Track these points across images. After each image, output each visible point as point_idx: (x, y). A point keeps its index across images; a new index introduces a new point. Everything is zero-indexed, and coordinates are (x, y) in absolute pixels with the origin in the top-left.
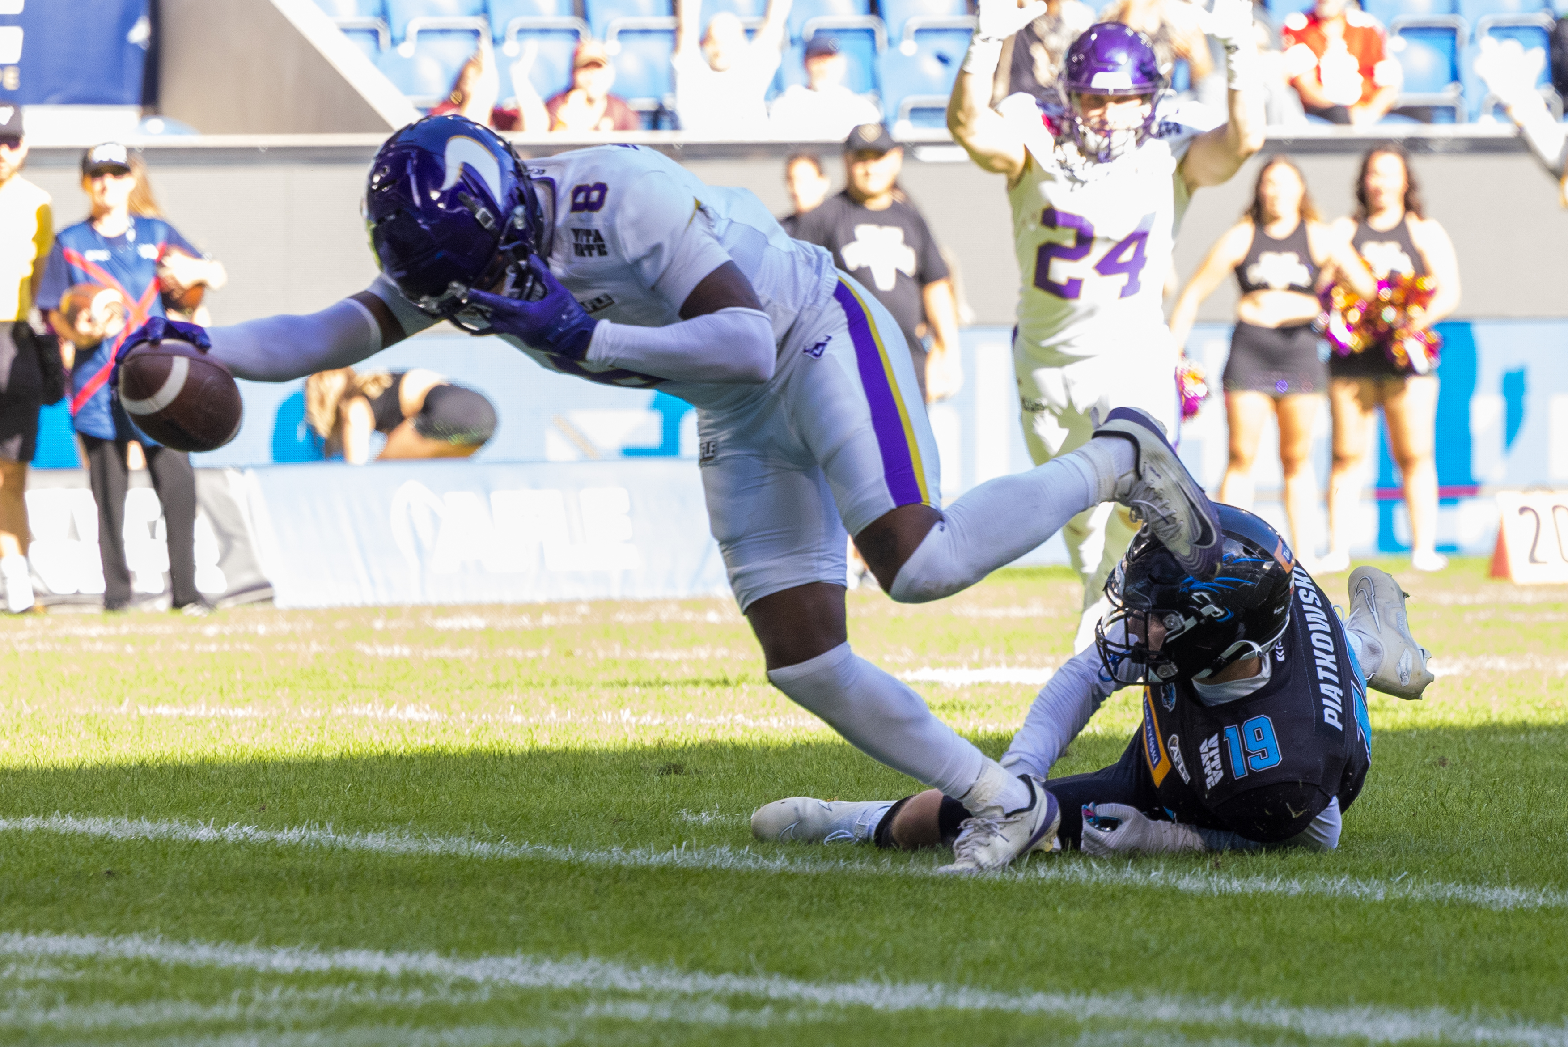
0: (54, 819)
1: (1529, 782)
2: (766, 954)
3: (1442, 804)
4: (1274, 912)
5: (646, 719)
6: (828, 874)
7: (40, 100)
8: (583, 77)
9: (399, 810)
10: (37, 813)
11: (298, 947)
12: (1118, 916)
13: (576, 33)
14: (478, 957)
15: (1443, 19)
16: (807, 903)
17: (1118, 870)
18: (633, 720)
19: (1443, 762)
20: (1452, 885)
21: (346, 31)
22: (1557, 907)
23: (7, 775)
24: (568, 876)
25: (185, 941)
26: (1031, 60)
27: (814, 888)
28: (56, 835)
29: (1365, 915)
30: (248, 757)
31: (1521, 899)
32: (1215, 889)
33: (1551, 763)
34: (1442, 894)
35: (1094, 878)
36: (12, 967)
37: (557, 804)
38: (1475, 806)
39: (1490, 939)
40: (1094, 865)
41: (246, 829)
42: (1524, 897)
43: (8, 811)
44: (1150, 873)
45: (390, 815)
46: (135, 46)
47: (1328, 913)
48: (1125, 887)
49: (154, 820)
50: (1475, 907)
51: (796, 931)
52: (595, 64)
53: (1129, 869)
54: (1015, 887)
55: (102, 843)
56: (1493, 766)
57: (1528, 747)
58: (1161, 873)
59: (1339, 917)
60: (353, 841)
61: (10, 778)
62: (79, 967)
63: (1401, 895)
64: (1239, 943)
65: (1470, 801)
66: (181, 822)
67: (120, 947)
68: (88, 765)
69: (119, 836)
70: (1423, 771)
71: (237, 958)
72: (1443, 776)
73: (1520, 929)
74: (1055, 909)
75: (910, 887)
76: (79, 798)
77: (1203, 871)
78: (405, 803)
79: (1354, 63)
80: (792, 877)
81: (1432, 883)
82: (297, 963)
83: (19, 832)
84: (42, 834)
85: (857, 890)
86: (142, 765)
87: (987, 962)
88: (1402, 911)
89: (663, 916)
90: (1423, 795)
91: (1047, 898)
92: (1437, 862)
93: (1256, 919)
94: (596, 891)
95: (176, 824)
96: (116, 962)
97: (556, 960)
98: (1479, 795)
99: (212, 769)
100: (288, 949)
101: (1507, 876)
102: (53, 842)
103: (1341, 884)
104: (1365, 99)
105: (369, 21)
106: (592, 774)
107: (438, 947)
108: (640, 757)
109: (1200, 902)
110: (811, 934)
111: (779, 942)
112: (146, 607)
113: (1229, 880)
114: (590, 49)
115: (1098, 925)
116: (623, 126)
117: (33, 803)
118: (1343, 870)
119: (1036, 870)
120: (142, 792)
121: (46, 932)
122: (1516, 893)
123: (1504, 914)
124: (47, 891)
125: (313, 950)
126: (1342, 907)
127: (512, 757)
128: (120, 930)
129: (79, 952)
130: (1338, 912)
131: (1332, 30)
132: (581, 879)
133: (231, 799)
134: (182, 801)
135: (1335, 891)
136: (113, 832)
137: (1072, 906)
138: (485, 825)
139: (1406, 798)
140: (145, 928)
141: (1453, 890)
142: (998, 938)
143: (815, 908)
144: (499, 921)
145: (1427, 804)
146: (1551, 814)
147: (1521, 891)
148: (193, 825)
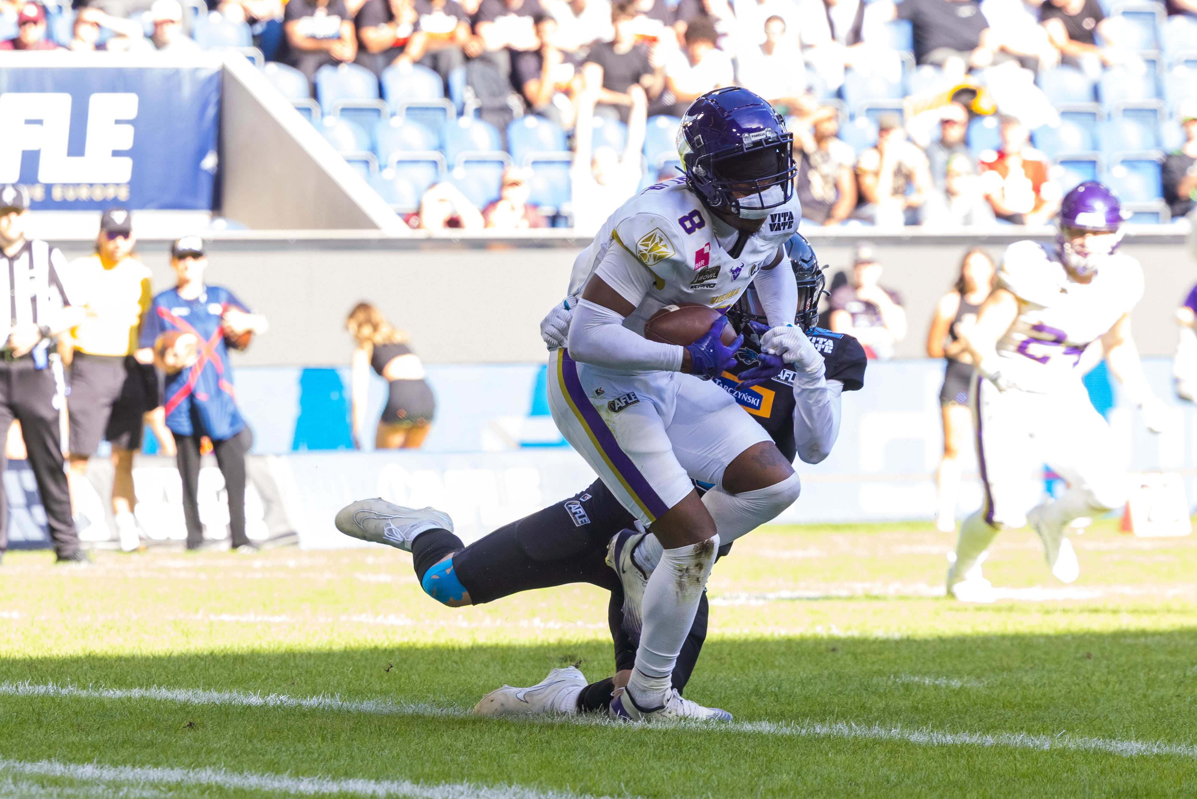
0: (153, 690)
1: (1147, 669)
2: (632, 783)
3: (1089, 685)
4: (975, 757)
5: (551, 624)
6: (674, 730)
7: (143, 206)
8: (508, 192)
9: (384, 685)
10: (141, 686)
11: (316, 778)
12: (870, 759)
14: (438, 785)
15: (1088, 154)
16: (660, 749)
17: (869, 728)
18: (542, 625)
19: (1089, 656)
20: (1096, 739)
21: (349, 161)
22: (1167, 755)
23: (121, 661)
24: (498, 730)
25: (241, 773)
26: (809, 182)
27: (664, 739)
28: (154, 701)
29: (1037, 759)
30: (282, 649)
31: (1142, 749)
32: (935, 741)
33: (1162, 657)
34: (1089, 745)
35: (853, 733)
36: (125, 790)
37: (491, 682)
38: (1111, 686)
39: (1121, 775)
40: (853, 724)
41: (281, 697)
42: (1144, 747)
43: (122, 685)
44: (891, 730)
45: (378, 689)
46: (206, 172)
47: (1011, 758)
48: (874, 740)
49: (220, 691)
50: (1111, 754)
51: (652, 768)
52: (515, 184)
53: (877, 727)
54: (800, 739)
55: (185, 707)
56: (1123, 659)
57: (1146, 646)
58: (898, 730)
59: (1019, 761)
60: (354, 706)
61: (123, 663)
62: (170, 790)
63: (1061, 746)
64: (951, 777)
65: (1107, 683)
66: (238, 692)
67: (199, 775)
68: (175, 654)
69: (196, 702)
70: (1075, 662)
71: (276, 784)
72: (1089, 665)
73: (1141, 770)
74: (827, 754)
75: (728, 739)
76: (170, 676)
77: (927, 729)
78: (388, 681)
79: (1029, 184)
80: (650, 731)
81: (1082, 737)
82: (316, 788)
83: (129, 699)
84: (145, 700)
85: (694, 741)
86: (211, 654)
87: (781, 789)
88: (1061, 757)
89: (562, 758)
90: (1075, 678)
91: (822, 746)
92: (1085, 724)
93: (963, 762)
94: (517, 741)
95: (235, 694)
96: (195, 787)
97: (491, 787)
98: (1113, 679)
99: (259, 657)
100: (311, 779)
101: (1133, 733)
102: (152, 706)
103: (1020, 738)
104: (1036, 208)
105: (364, 154)
106: (514, 661)
107: (411, 777)
108: (547, 650)
109: (925, 750)
110: (663, 769)
111: (641, 775)
112: (213, 548)
113: (944, 735)
114: (512, 174)
115: (856, 765)
116: (534, 225)
117: (139, 679)
118: (1022, 729)
119: (815, 728)
120: (212, 672)
121: (148, 766)
122: (1139, 745)
123: (1131, 759)
124: (148, 738)
125: (328, 779)
126: (1021, 754)
127: (460, 650)
128: (197, 765)
129: (169, 779)
130: (1018, 757)
131: (1013, 163)
132: (508, 732)
133: (272, 677)
134: (239, 678)
135: (1016, 743)
136: (193, 699)
137: (838, 752)
138: (442, 696)
139: (1064, 680)
140: (214, 764)
141: (1095, 743)
142: (788, 774)
143: (665, 752)
144: (452, 760)
145: (1078, 684)
146: (1163, 691)
147: (1142, 744)
148: (246, 695)
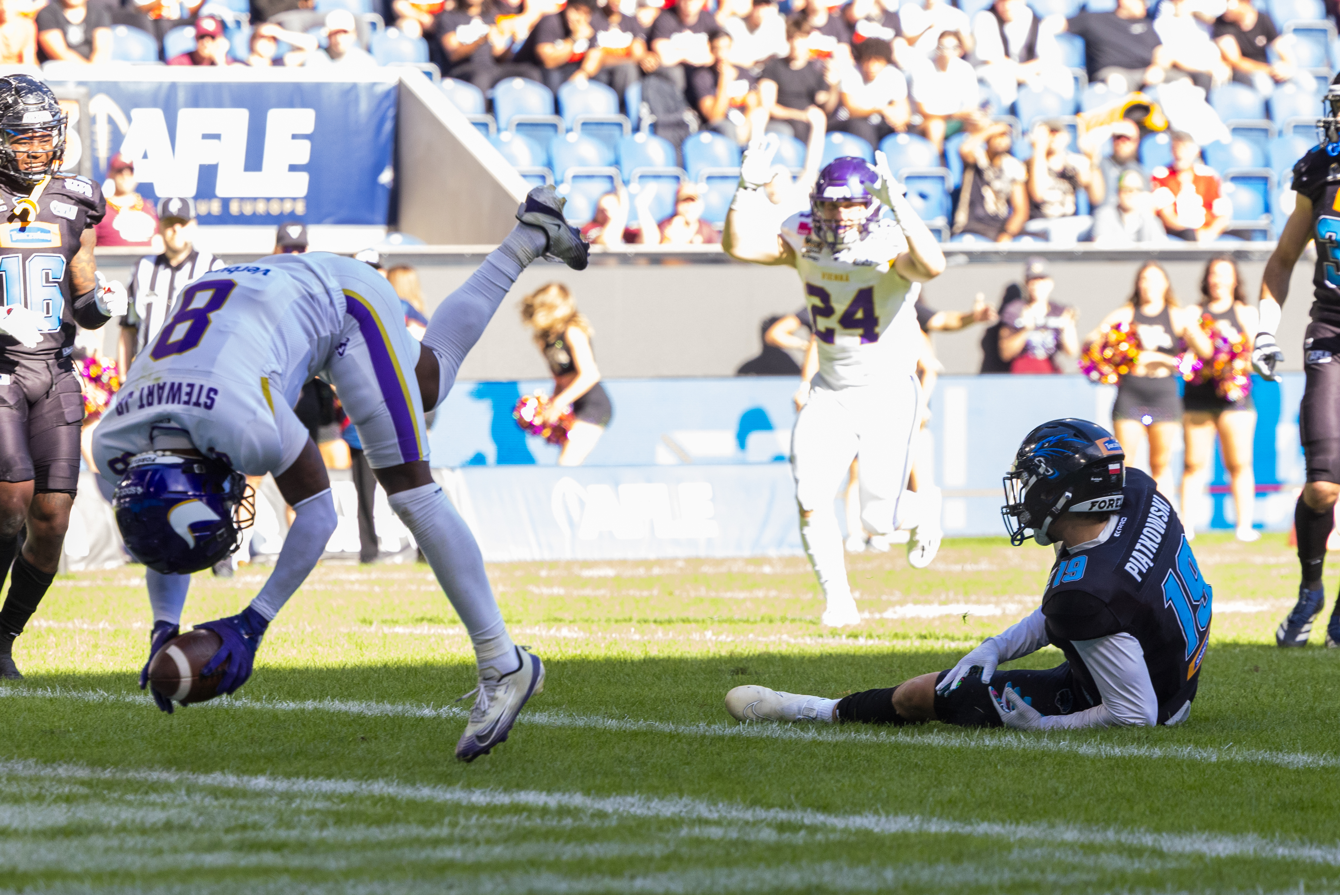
0: (326, 702)
1: (1314, 682)
2: (802, 795)
3: (1256, 697)
4: (1142, 769)
5: (723, 637)
6: (844, 742)
7: (319, 221)
8: (682, 207)
9: (557, 697)
10: (315, 698)
11: (489, 789)
12: (1038, 772)
13: (677, 178)
14: (609, 796)
15: (1260, 171)
16: (830, 761)
17: (1038, 740)
18: (714, 638)
19: (1256, 669)
20: (1263, 751)
21: (524, 176)
22: (1333, 767)
23: (295, 673)
24: (669, 742)
25: (413, 784)
26: (982, 198)
27: (834, 751)
28: (328, 713)
29: (1204, 771)
30: (456, 662)
31: (1309, 761)
32: (1103, 753)
33: (1329, 670)
34: (1256, 758)
35: (1022, 746)
36: (298, 801)
37: (663, 694)
38: (1278, 699)
39: (1287, 787)
40: (1022, 737)
41: (454, 710)
42: (1310, 760)
43: (296, 697)
44: (1060, 742)
45: (551, 701)
46: (383, 186)
47: (1179, 769)
48: (1043, 752)
49: (393, 703)
50: (1277, 766)
51: (822, 780)
52: (690, 199)
53: (1045, 739)
54: (969, 751)
55: (359, 719)
56: (1290, 672)
58: (1067, 742)
59: (1186, 773)
60: (526, 718)
61: (297, 675)
62: (343, 801)
63: (1228, 758)
64: (1119, 789)
65: (1274, 696)
66: (411, 704)
67: (371, 787)
68: (349, 666)
69: (370, 714)
70: (1243, 675)
71: (448, 796)
72: (1256, 678)
73: (1308, 782)
74: (996, 767)
75: (898, 751)
76: (343, 688)
77: (1095, 741)
78: (560, 693)
79: (1200, 200)
80: (820, 743)
81: (1249, 750)
82: (488, 799)
83: (303, 711)
84: (318, 712)
85: (864, 753)
86: (385, 666)
87: (950, 801)
88: (1228, 768)
89: (733, 769)
90: (1243, 691)
91: (990, 759)
92: (1252, 736)
93: (1131, 774)
94: (688, 753)
95: (408, 706)
96: (367, 798)
97: (662, 799)
98: (1281, 691)
99: (432, 669)
100: (483, 790)
101: (1299, 746)
102: (326, 717)
103: (1188, 750)
104: (1207, 224)
105: (540, 169)
106: (686, 674)
107: (582, 789)
108: (718, 663)
109: (1093, 762)
110: (833, 782)
111: (811, 787)
112: (388, 561)
113: (1113, 748)
114: (688, 189)
115: (1025, 777)
116: (709, 241)
117: (312, 692)
118: (1189, 741)
119: (984, 740)
120: (385, 684)
121: (321, 778)
122: (1305, 758)
123: (1297, 771)
124: (321, 750)
125: (500, 790)
126: (1188, 766)
127: (632, 662)
128: (369, 776)
129: (342, 791)
130: (1186, 769)
131: (1185, 178)
132: (679, 744)
133: (445, 689)
134: (411, 691)
135: (1184, 755)
136: (366, 711)
137: (1007, 764)
138: (614, 708)
139: (1231, 693)
140: (387, 775)
141: (1263, 755)
142: (957, 786)
143: (835, 764)
144: (623, 772)
145: (1246, 697)
146: (1329, 704)
147: (1309, 756)
148: (419, 707)
